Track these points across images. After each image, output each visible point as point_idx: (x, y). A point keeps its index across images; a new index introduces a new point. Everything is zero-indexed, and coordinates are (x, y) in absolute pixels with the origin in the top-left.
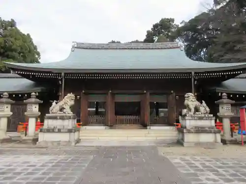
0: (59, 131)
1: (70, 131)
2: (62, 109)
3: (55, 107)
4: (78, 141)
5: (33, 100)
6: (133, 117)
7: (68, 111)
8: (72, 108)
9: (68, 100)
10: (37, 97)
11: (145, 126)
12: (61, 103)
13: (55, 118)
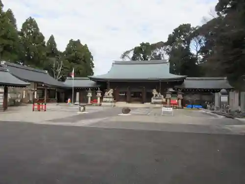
0: (108, 102)
1: (111, 102)
2: (109, 95)
3: (106, 94)
4: (115, 106)
5: (99, 91)
6: (137, 98)
7: (111, 95)
8: (113, 94)
9: (111, 91)
10: (100, 90)
11: (143, 103)
12: (109, 92)
13: (107, 98)
